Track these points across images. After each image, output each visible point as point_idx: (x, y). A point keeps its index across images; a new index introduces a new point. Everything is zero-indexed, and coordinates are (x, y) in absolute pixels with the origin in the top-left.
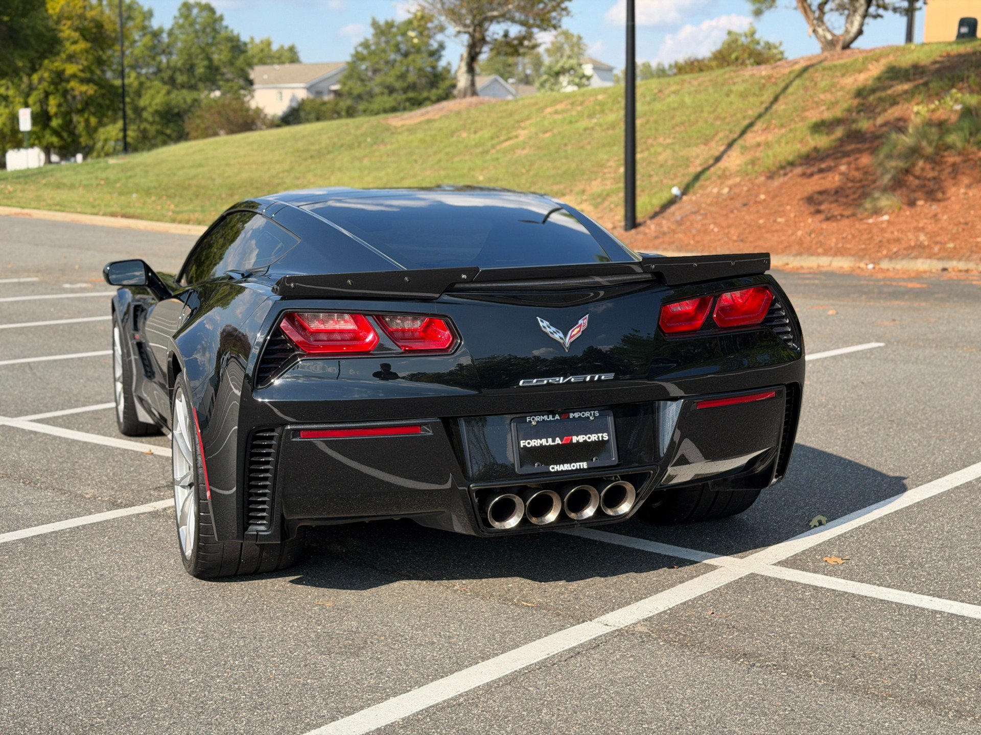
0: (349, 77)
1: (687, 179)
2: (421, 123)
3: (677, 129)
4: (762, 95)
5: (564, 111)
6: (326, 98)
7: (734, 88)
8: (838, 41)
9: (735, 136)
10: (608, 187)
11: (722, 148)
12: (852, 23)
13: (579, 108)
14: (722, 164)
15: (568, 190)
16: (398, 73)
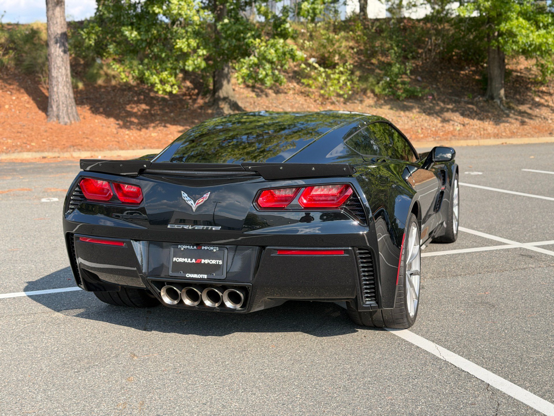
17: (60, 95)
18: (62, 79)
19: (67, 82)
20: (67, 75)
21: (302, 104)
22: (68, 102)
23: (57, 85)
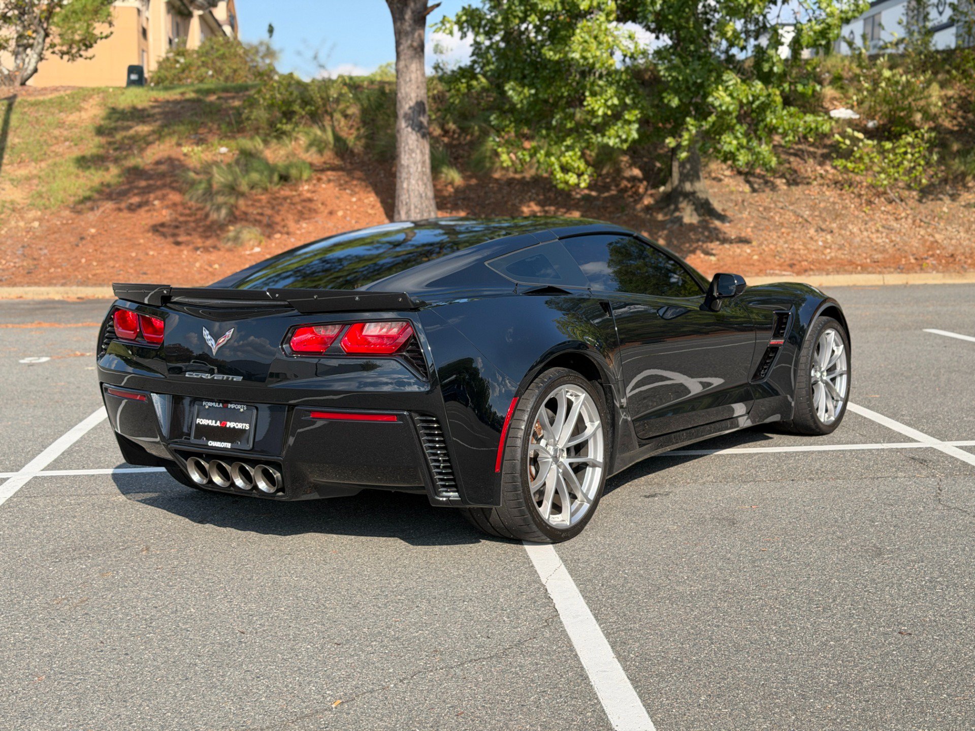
8: (15, 77)
17: (412, 194)
18: (415, 168)
19: (424, 173)
20: (424, 162)
21: (834, 203)
22: (424, 205)
23: (408, 179)
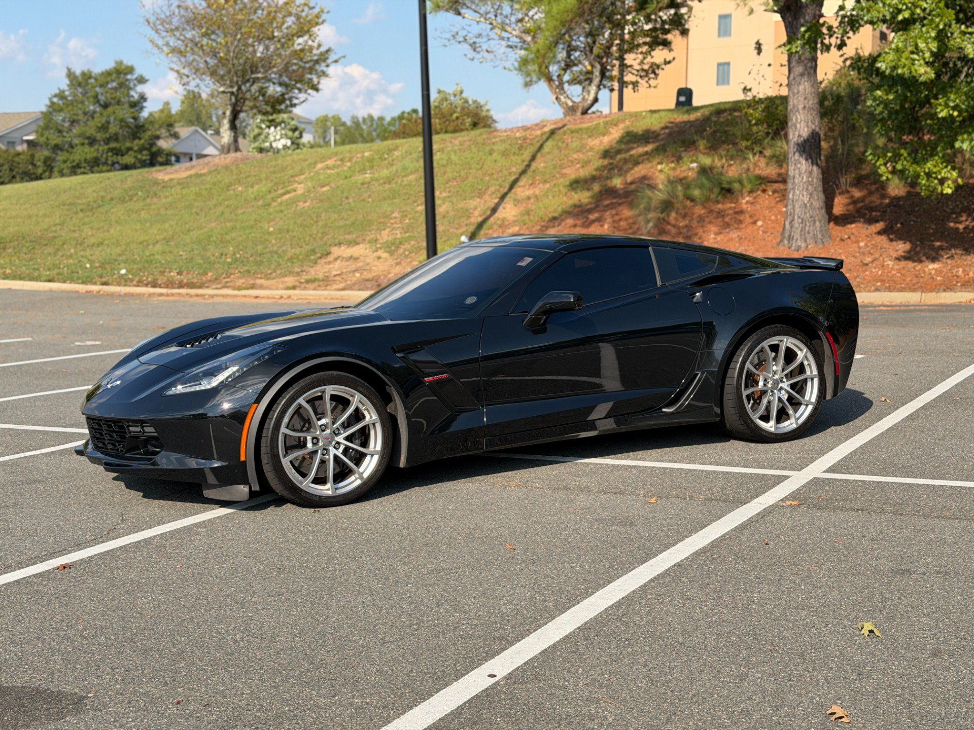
0: (46, 128)
1: (472, 228)
2: (190, 176)
3: (451, 183)
4: (522, 154)
5: (334, 167)
6: (20, 148)
7: (495, 148)
8: (578, 107)
9: (506, 190)
10: (399, 236)
11: (496, 201)
12: (589, 92)
13: (349, 164)
14: (500, 214)
15: (360, 239)
16: (99, 125)
18: (800, 179)
23: (794, 189)
